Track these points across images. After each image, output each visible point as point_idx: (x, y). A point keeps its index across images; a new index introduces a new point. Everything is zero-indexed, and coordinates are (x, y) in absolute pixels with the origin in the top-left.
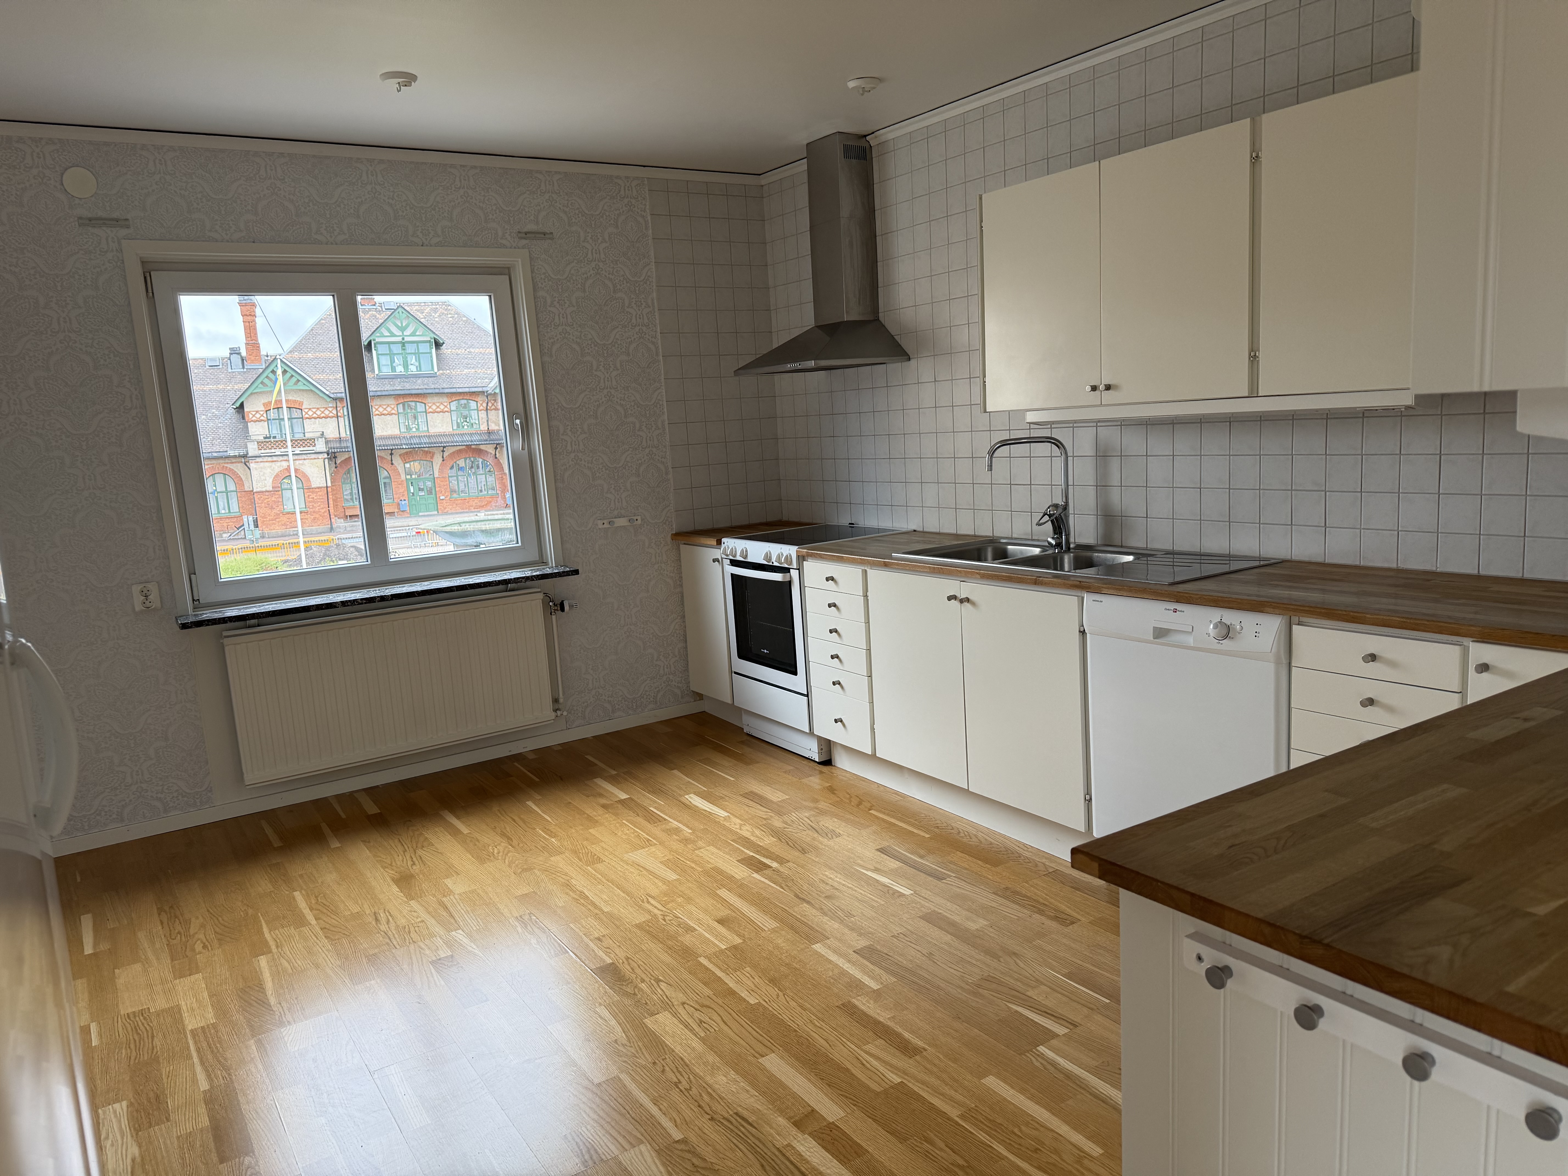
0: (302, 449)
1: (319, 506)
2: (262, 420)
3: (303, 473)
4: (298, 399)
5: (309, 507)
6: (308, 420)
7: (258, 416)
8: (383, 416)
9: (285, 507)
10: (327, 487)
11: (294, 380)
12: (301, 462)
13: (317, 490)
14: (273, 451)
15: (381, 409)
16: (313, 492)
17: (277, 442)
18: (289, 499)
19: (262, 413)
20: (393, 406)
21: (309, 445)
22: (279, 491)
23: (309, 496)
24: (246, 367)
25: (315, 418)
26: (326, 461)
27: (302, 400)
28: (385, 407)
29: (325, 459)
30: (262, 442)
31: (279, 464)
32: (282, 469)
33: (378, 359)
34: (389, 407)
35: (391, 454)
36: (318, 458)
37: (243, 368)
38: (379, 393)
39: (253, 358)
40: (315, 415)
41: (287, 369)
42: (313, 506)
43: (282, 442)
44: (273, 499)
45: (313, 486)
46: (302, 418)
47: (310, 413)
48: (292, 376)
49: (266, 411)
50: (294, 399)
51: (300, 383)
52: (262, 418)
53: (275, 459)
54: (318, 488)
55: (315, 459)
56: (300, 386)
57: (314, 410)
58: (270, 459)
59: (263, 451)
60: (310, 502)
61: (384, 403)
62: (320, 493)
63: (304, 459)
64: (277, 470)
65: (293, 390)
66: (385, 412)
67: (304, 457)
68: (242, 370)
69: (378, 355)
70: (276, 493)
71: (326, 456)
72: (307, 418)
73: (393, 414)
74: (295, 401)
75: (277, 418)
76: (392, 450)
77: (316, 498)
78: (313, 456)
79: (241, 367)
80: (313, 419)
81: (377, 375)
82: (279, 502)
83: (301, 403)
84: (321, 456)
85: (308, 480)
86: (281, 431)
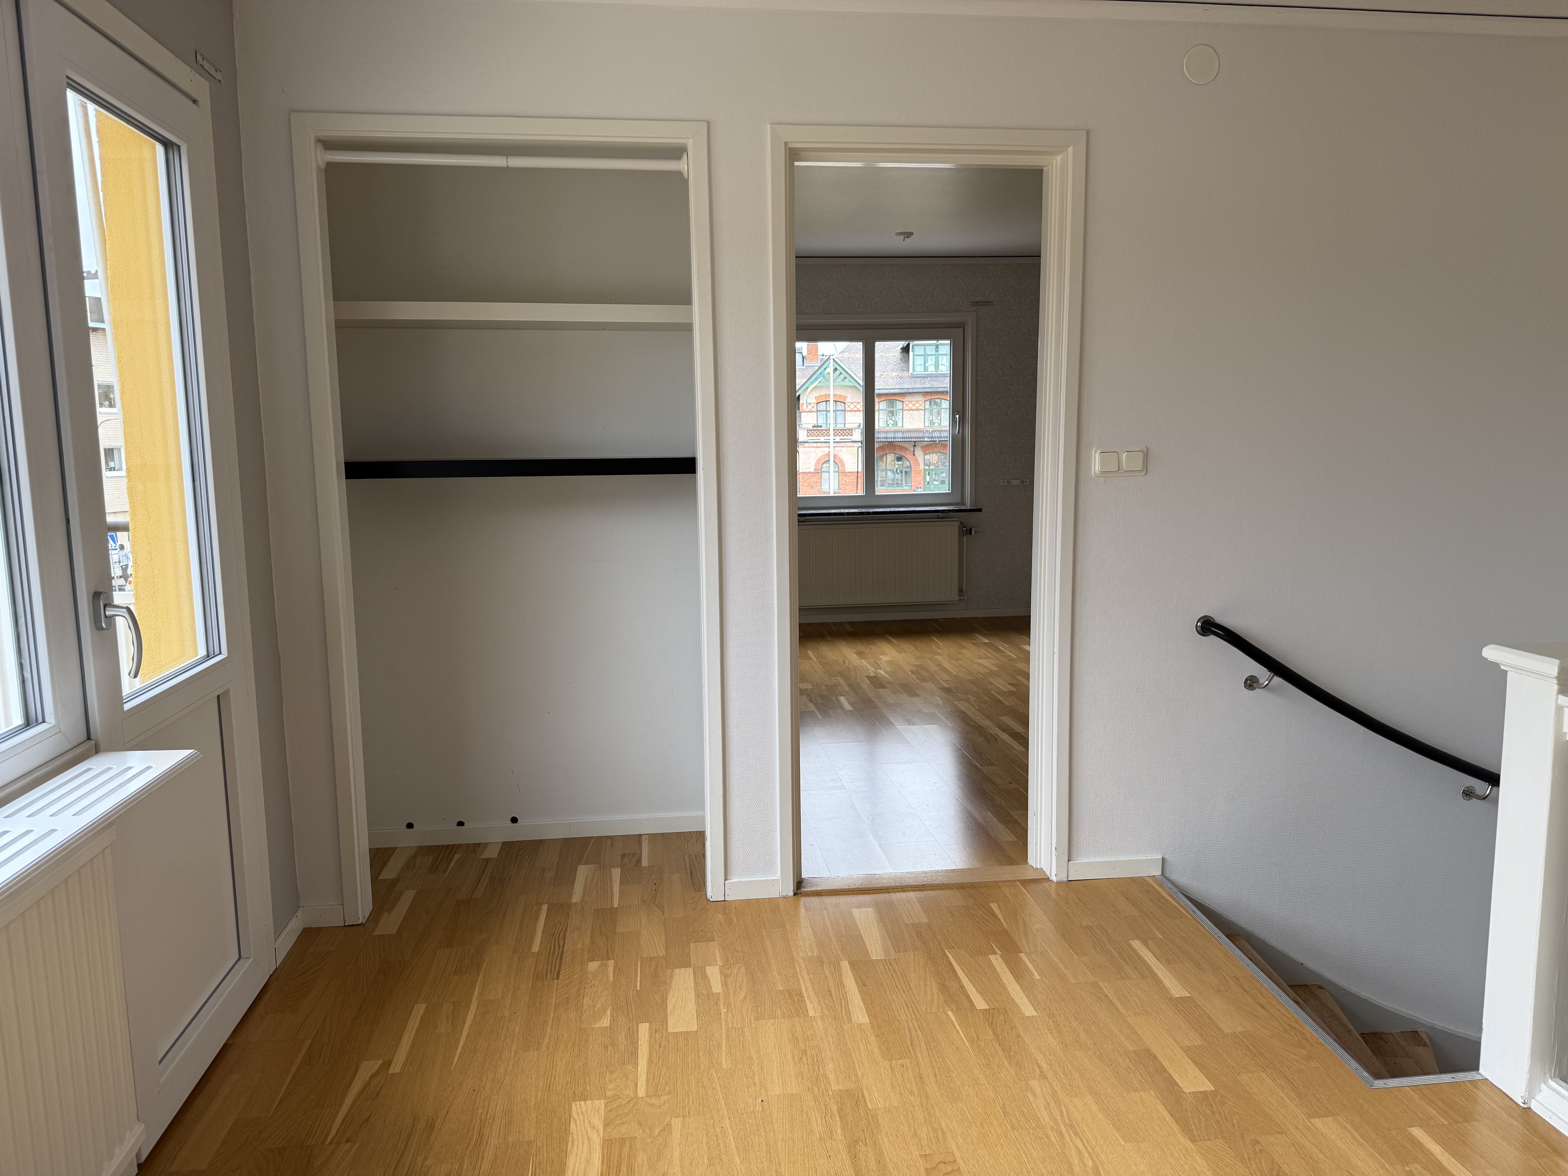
0: (841, 437)
1: (850, 488)
2: (813, 411)
3: (840, 458)
4: (843, 394)
5: (841, 489)
6: (849, 412)
7: (810, 407)
8: (911, 411)
9: (822, 487)
10: (858, 472)
11: (842, 377)
12: (839, 449)
13: (850, 474)
14: (818, 438)
15: (910, 405)
16: (845, 476)
17: (822, 430)
18: (826, 480)
19: (813, 405)
20: (921, 403)
21: (847, 434)
22: (819, 473)
23: (842, 479)
24: (805, 364)
25: (855, 411)
26: (860, 449)
27: (846, 395)
28: (914, 403)
29: (859, 447)
30: (811, 430)
31: (821, 449)
32: (823, 454)
33: (914, 359)
34: (917, 404)
35: (914, 446)
36: (853, 447)
37: (803, 365)
38: (911, 391)
39: (812, 357)
40: (855, 409)
41: (838, 367)
42: (845, 487)
43: (826, 431)
44: (814, 479)
45: (847, 471)
46: (845, 410)
47: (852, 406)
48: (841, 373)
49: (817, 403)
50: (840, 394)
51: (846, 380)
52: (813, 409)
53: (819, 445)
54: (851, 472)
55: (851, 447)
56: (846, 382)
57: (855, 404)
58: (815, 445)
59: (810, 438)
60: (843, 484)
61: (914, 400)
62: (851, 477)
63: (842, 447)
64: (820, 455)
65: (840, 386)
66: (914, 408)
67: (843, 444)
68: (802, 367)
69: (914, 355)
70: (817, 475)
71: (860, 444)
72: (848, 411)
73: (920, 409)
74: (840, 396)
75: (825, 409)
76: (915, 442)
77: (847, 481)
78: (850, 444)
79: (802, 364)
80: (853, 412)
81: (911, 374)
82: (818, 482)
83: (845, 398)
84: (856, 445)
85: (843, 465)
86: (826, 421)
